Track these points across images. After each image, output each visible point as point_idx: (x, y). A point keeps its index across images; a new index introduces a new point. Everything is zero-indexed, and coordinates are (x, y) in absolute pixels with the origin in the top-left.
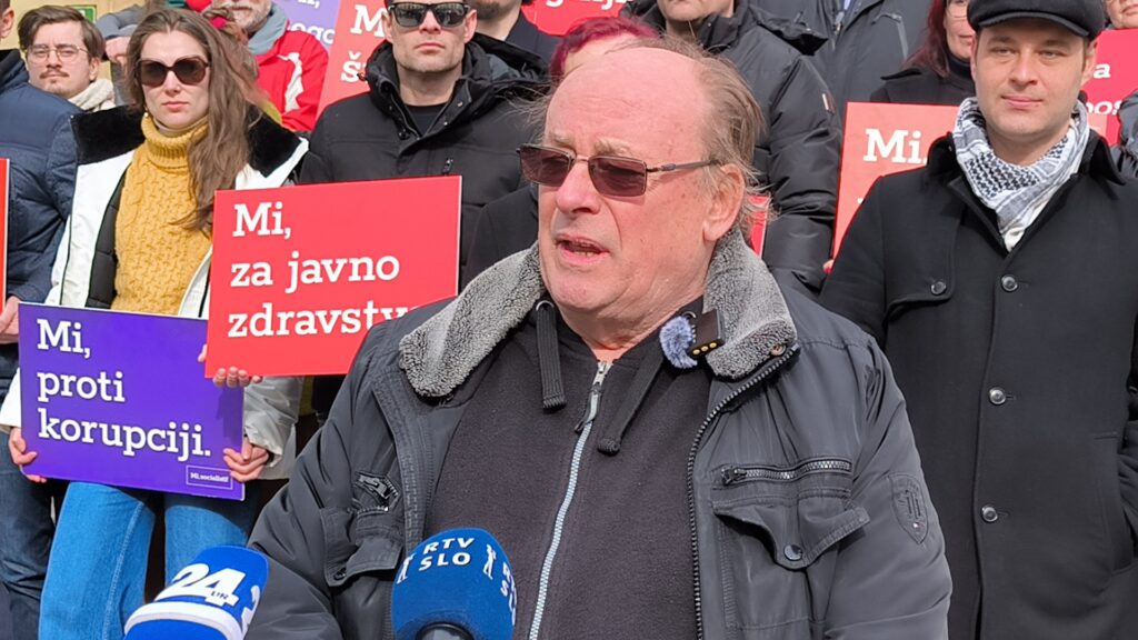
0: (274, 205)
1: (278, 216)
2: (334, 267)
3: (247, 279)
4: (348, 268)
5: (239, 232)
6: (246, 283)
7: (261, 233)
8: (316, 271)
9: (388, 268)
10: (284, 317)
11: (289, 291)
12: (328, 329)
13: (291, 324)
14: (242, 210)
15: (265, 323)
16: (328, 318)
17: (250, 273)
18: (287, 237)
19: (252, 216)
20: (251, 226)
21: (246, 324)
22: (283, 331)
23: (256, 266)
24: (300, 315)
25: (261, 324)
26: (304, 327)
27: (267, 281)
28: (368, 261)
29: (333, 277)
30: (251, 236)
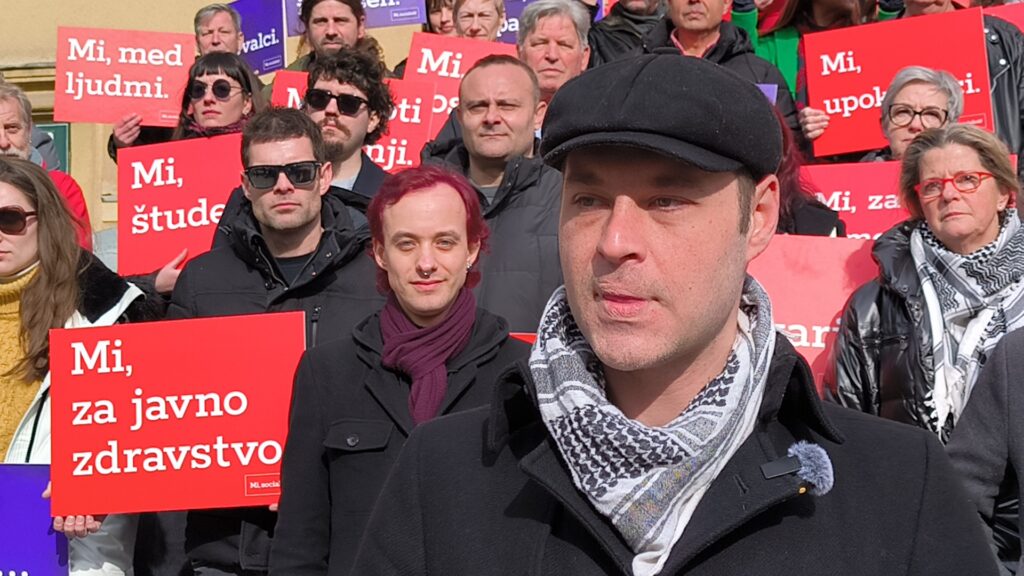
0: (112, 343)
1: (118, 353)
2: (179, 403)
3: (90, 417)
4: (194, 404)
5: (78, 371)
6: (89, 421)
7: (100, 370)
8: (160, 408)
9: (235, 403)
10: (130, 454)
11: (133, 428)
12: (177, 465)
13: (138, 461)
14: (79, 348)
15: (111, 461)
16: (177, 454)
17: (92, 411)
18: (129, 374)
19: (90, 355)
20: (91, 364)
21: (92, 462)
22: (130, 468)
23: (98, 404)
24: (147, 452)
25: (107, 462)
26: (153, 464)
27: (111, 419)
28: (215, 397)
29: (180, 413)
30: (91, 374)
